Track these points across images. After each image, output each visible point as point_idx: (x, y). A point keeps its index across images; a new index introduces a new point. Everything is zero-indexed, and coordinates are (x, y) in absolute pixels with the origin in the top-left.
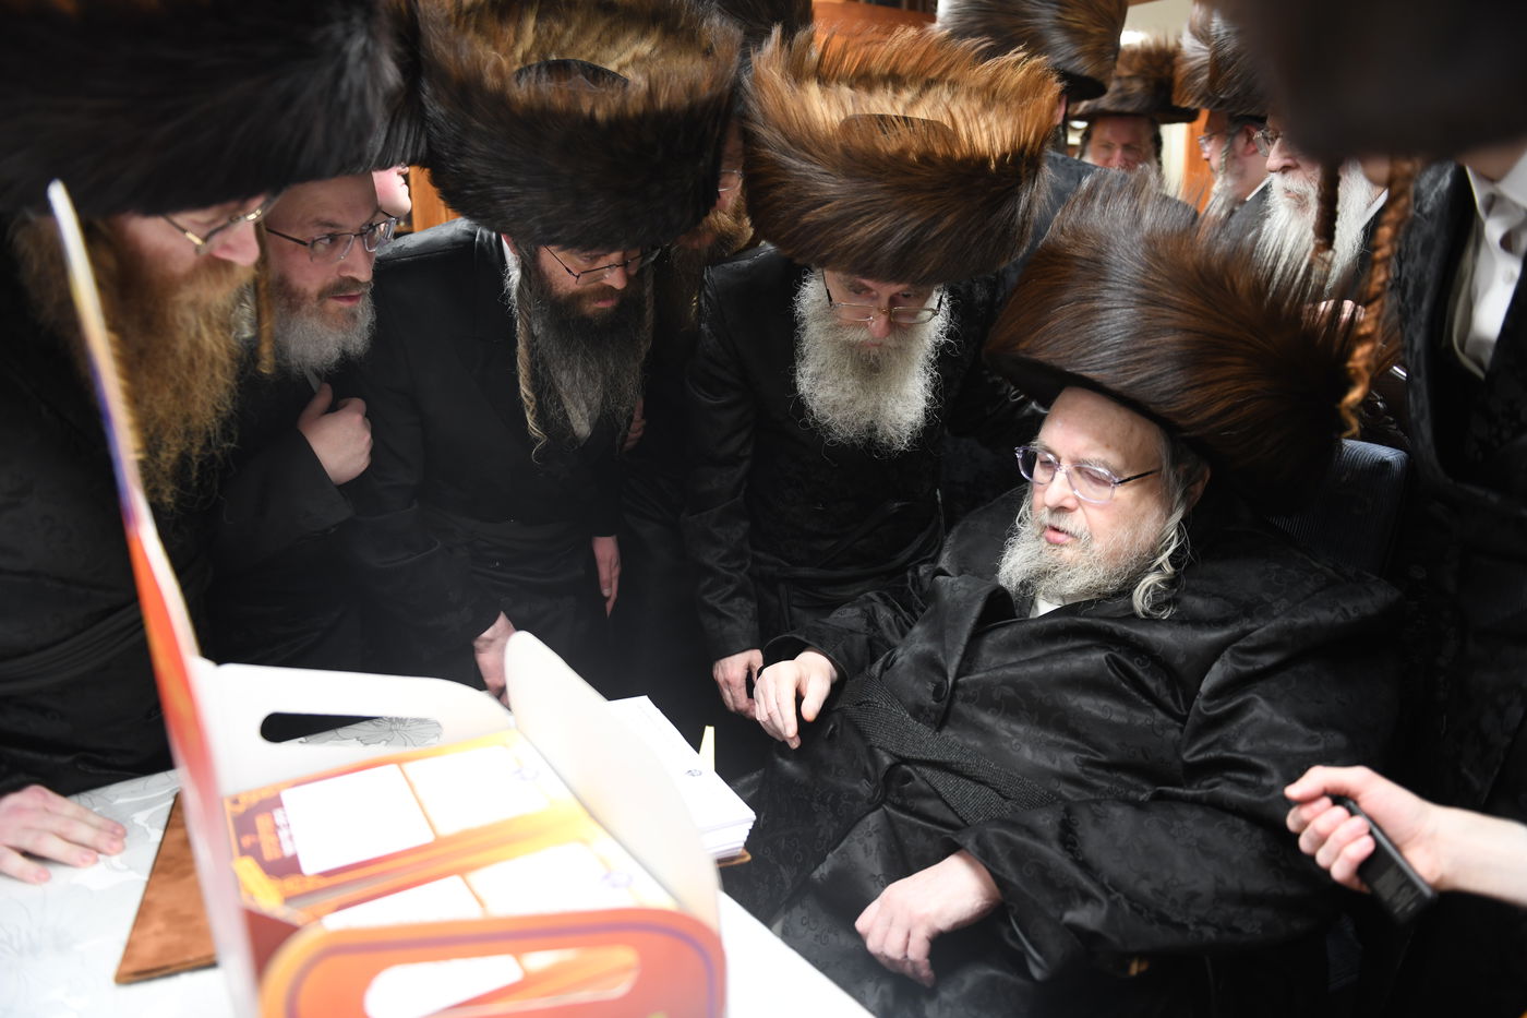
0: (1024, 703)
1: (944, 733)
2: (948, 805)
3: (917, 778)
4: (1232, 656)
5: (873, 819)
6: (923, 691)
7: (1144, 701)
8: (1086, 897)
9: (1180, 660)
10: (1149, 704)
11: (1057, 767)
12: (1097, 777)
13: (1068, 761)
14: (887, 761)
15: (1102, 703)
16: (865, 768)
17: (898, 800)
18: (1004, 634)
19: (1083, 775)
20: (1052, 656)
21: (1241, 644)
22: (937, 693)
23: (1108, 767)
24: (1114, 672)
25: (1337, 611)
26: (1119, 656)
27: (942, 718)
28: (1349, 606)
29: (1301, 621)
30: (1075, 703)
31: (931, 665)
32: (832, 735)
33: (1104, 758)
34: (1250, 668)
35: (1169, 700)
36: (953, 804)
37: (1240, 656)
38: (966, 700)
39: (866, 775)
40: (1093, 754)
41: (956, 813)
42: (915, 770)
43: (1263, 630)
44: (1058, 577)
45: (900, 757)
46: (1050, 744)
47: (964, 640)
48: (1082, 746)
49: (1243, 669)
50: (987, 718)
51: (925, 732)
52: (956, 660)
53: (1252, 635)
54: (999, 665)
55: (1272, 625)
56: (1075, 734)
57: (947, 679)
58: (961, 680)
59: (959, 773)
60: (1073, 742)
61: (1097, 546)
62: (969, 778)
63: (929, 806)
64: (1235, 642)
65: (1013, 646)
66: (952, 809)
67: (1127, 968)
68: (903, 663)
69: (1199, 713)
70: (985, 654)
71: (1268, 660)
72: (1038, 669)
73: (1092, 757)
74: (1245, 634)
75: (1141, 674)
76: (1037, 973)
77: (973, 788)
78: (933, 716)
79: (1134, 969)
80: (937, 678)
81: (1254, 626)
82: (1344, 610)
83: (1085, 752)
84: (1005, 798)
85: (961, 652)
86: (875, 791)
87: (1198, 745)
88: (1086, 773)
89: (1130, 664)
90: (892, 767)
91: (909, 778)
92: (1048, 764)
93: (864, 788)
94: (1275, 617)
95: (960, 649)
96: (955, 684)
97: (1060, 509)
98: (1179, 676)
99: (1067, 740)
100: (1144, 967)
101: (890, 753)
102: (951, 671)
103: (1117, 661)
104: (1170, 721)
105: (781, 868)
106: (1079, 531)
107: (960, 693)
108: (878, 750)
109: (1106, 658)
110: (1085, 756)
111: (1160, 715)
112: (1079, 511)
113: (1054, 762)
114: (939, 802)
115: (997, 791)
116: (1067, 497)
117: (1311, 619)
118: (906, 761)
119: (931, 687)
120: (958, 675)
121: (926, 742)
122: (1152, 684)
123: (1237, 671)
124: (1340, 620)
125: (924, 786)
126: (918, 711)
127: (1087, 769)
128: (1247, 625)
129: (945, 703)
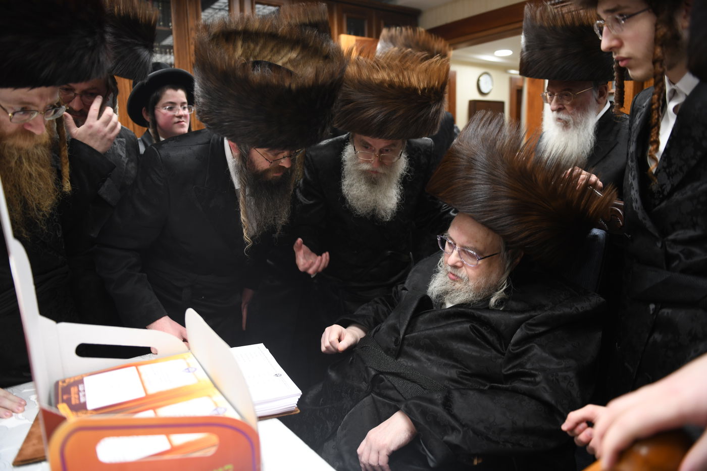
0: (433, 347)
1: (399, 360)
2: (400, 393)
3: (386, 381)
4: (525, 327)
5: (367, 400)
6: (390, 341)
7: (487, 346)
8: (453, 429)
9: (502, 328)
10: (490, 347)
11: (448, 375)
12: (467, 380)
13: (453, 373)
14: (373, 373)
15: (469, 346)
16: (365, 377)
17: (378, 391)
18: (427, 316)
19: (460, 379)
20: (447, 325)
21: (530, 321)
22: (396, 342)
23: (471, 375)
24: (474, 333)
25: (573, 308)
26: (476, 326)
27: (398, 353)
28: (579, 307)
29: (557, 313)
30: (456, 347)
31: (394, 329)
32: (352, 362)
33: (469, 372)
34: (533, 332)
35: (498, 346)
36: (402, 392)
37: (529, 327)
38: (409, 345)
39: (365, 380)
40: (464, 369)
41: (403, 396)
42: (385, 377)
43: (540, 315)
44: (452, 295)
45: (378, 371)
46: (445, 365)
47: (408, 318)
48: (459, 366)
49: (530, 332)
50: (417, 353)
51: (390, 359)
52: (404, 327)
53: (535, 318)
54: (423, 330)
55: (544, 314)
56: (456, 360)
57: (399, 335)
58: (406, 336)
59: (404, 378)
60: (456, 364)
61: (471, 284)
62: (409, 380)
63: (391, 393)
64: (527, 320)
65: (431, 321)
66: (401, 395)
67: (472, 461)
68: (383, 329)
69: (509, 351)
70: (419, 325)
71: (542, 329)
72: (441, 330)
73: (464, 371)
74: (531, 317)
75: (486, 334)
76: (432, 464)
77: (410, 385)
78: (394, 352)
79: (476, 462)
80: (397, 336)
81: (536, 314)
82: (577, 308)
83: (460, 368)
84: (424, 389)
85: (406, 324)
86: (368, 387)
87: (510, 366)
88: (461, 378)
89: (480, 329)
90: (375, 376)
91: (382, 380)
92: (444, 374)
93: (364, 386)
94: (546, 311)
95: (406, 322)
96: (404, 338)
97: (455, 267)
98: (502, 335)
99: (453, 363)
100: (480, 461)
101: (375, 370)
102: (402, 332)
103: (475, 328)
104: (499, 355)
105: (328, 422)
106: (463, 276)
107: (406, 342)
108: (369, 368)
109: (470, 327)
110: (460, 370)
111: (494, 352)
112: (463, 268)
113: (446, 373)
114: (396, 391)
115: (421, 386)
116: (458, 262)
117: (561, 312)
118: (382, 373)
119: (394, 339)
120: (405, 334)
121: (390, 364)
122: (491, 338)
123: (527, 333)
124: (575, 312)
125: (389, 384)
126: (387, 351)
127: (461, 376)
128: (533, 313)
129: (399, 347)
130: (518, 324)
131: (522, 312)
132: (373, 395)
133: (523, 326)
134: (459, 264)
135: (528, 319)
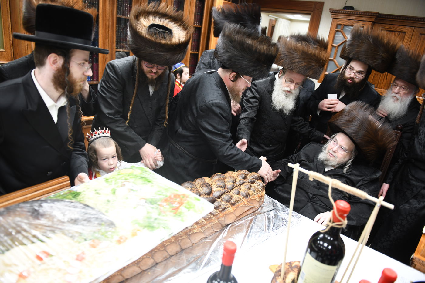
130: (360, 181)
131: (361, 176)
132: (311, 202)
133: (361, 181)
134: (336, 151)
135: (363, 179)
